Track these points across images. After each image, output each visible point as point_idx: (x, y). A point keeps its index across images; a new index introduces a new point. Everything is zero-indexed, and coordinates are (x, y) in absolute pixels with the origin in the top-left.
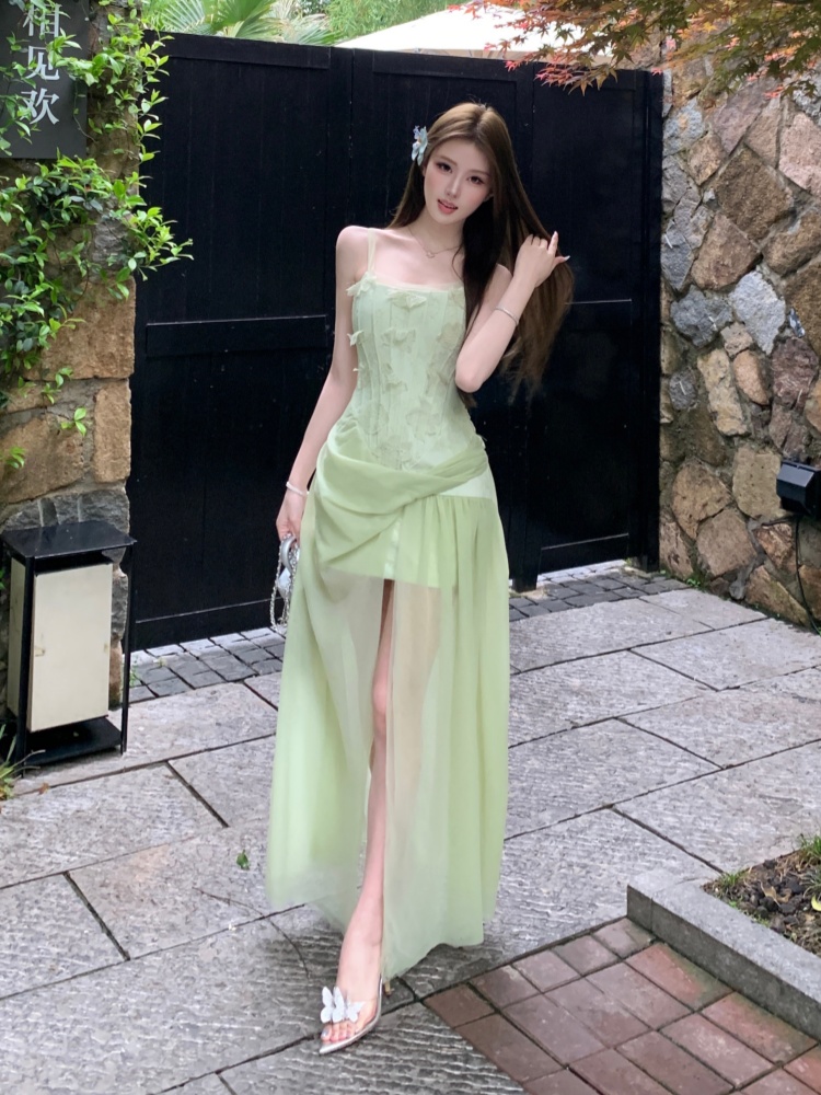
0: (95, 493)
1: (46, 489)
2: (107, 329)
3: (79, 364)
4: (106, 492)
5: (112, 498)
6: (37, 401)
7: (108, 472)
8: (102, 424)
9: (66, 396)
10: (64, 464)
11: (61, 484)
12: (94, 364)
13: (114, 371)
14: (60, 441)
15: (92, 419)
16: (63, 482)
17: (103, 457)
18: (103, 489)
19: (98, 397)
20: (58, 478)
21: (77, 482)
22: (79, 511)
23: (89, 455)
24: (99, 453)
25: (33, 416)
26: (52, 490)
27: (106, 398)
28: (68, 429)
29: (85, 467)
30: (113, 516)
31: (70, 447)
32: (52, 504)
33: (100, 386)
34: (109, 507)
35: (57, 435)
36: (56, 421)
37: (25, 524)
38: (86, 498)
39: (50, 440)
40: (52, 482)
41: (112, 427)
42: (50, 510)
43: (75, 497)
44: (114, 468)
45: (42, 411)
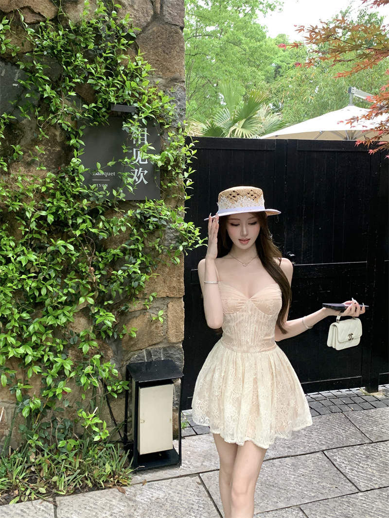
0: (168, 347)
1: (147, 345)
2: (171, 276)
3: (160, 291)
4: (174, 347)
5: (176, 349)
6: (142, 307)
7: (174, 338)
8: (171, 318)
9: (155, 305)
10: (155, 335)
11: (154, 343)
12: (167, 291)
13: (175, 294)
14: (153, 324)
15: (167, 315)
16: (154, 342)
17: (172, 332)
18: (172, 346)
19: (169, 305)
20: (152, 341)
21: (161, 342)
22: (162, 354)
23: (165, 331)
24: (169, 330)
25: (141, 313)
26: (149, 346)
27: (173, 306)
28: (156, 319)
29: (164, 336)
30: (177, 357)
31: (157, 327)
32: (150, 352)
33: (170, 301)
34: (175, 353)
35: (151, 322)
36: (151, 315)
37: (139, 360)
38: (165, 349)
39: (148, 324)
40: (150, 342)
41: (175, 319)
42: (149, 354)
43: (160, 349)
44: (177, 336)
45: (144, 311)
